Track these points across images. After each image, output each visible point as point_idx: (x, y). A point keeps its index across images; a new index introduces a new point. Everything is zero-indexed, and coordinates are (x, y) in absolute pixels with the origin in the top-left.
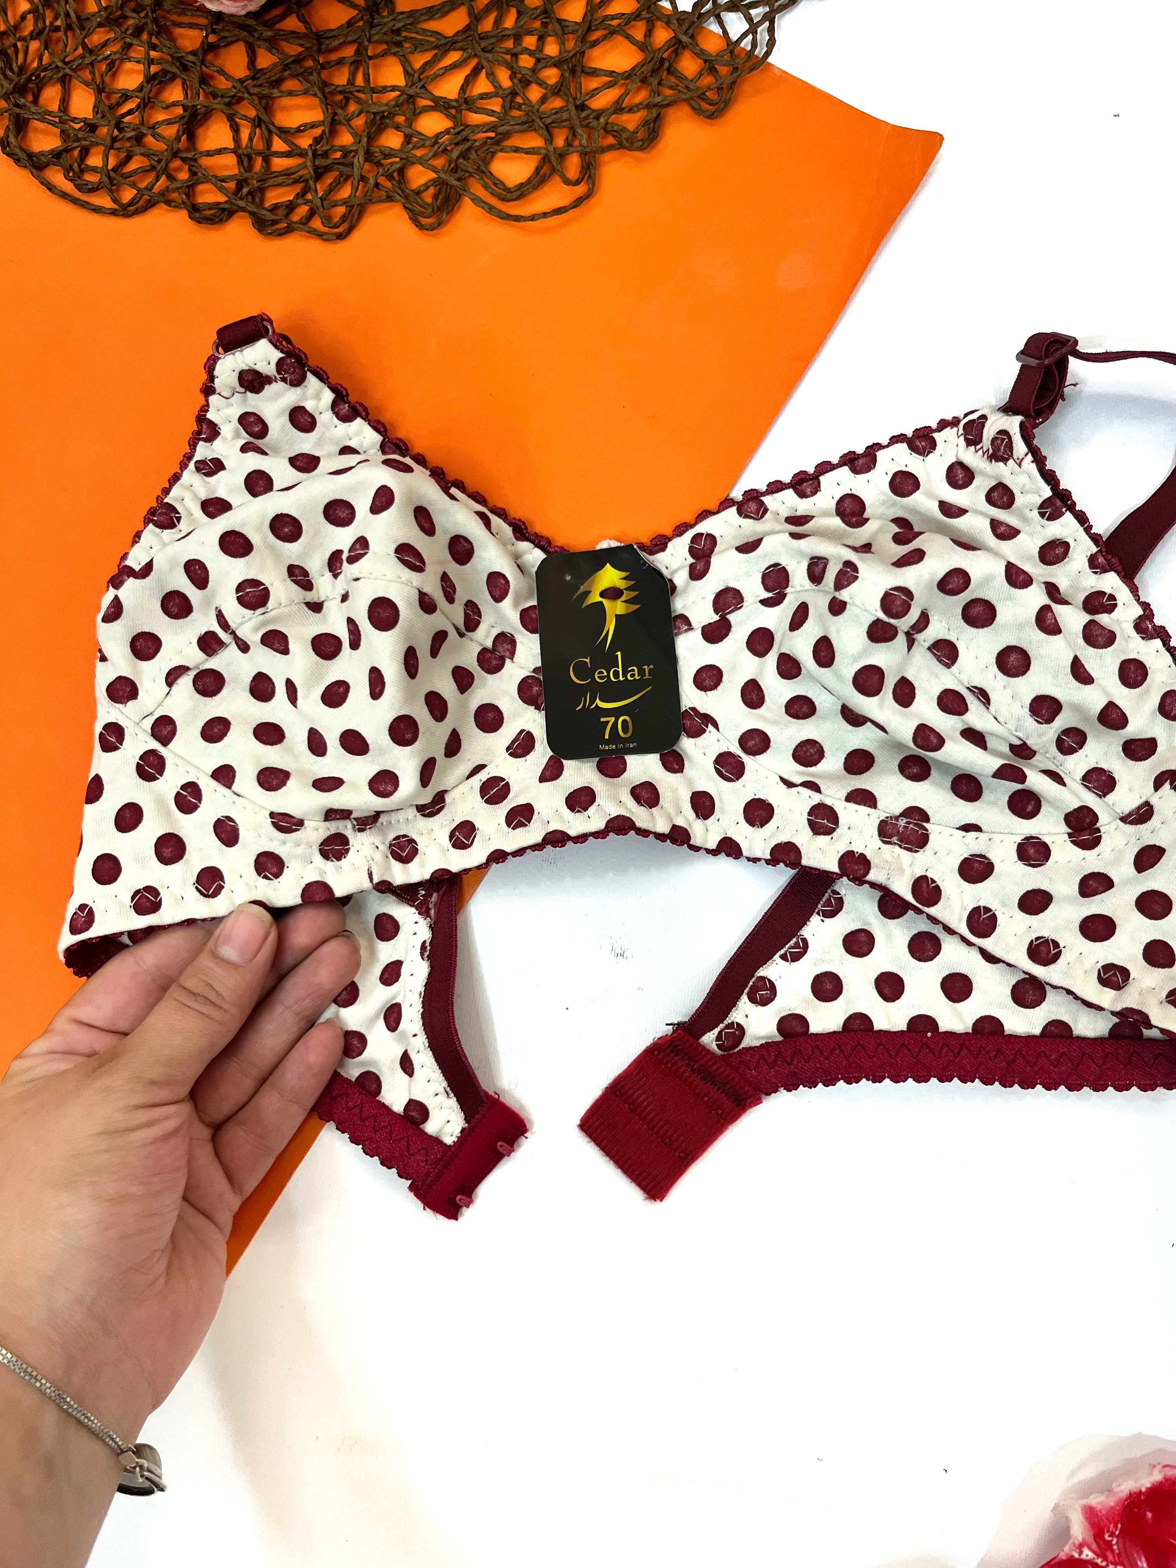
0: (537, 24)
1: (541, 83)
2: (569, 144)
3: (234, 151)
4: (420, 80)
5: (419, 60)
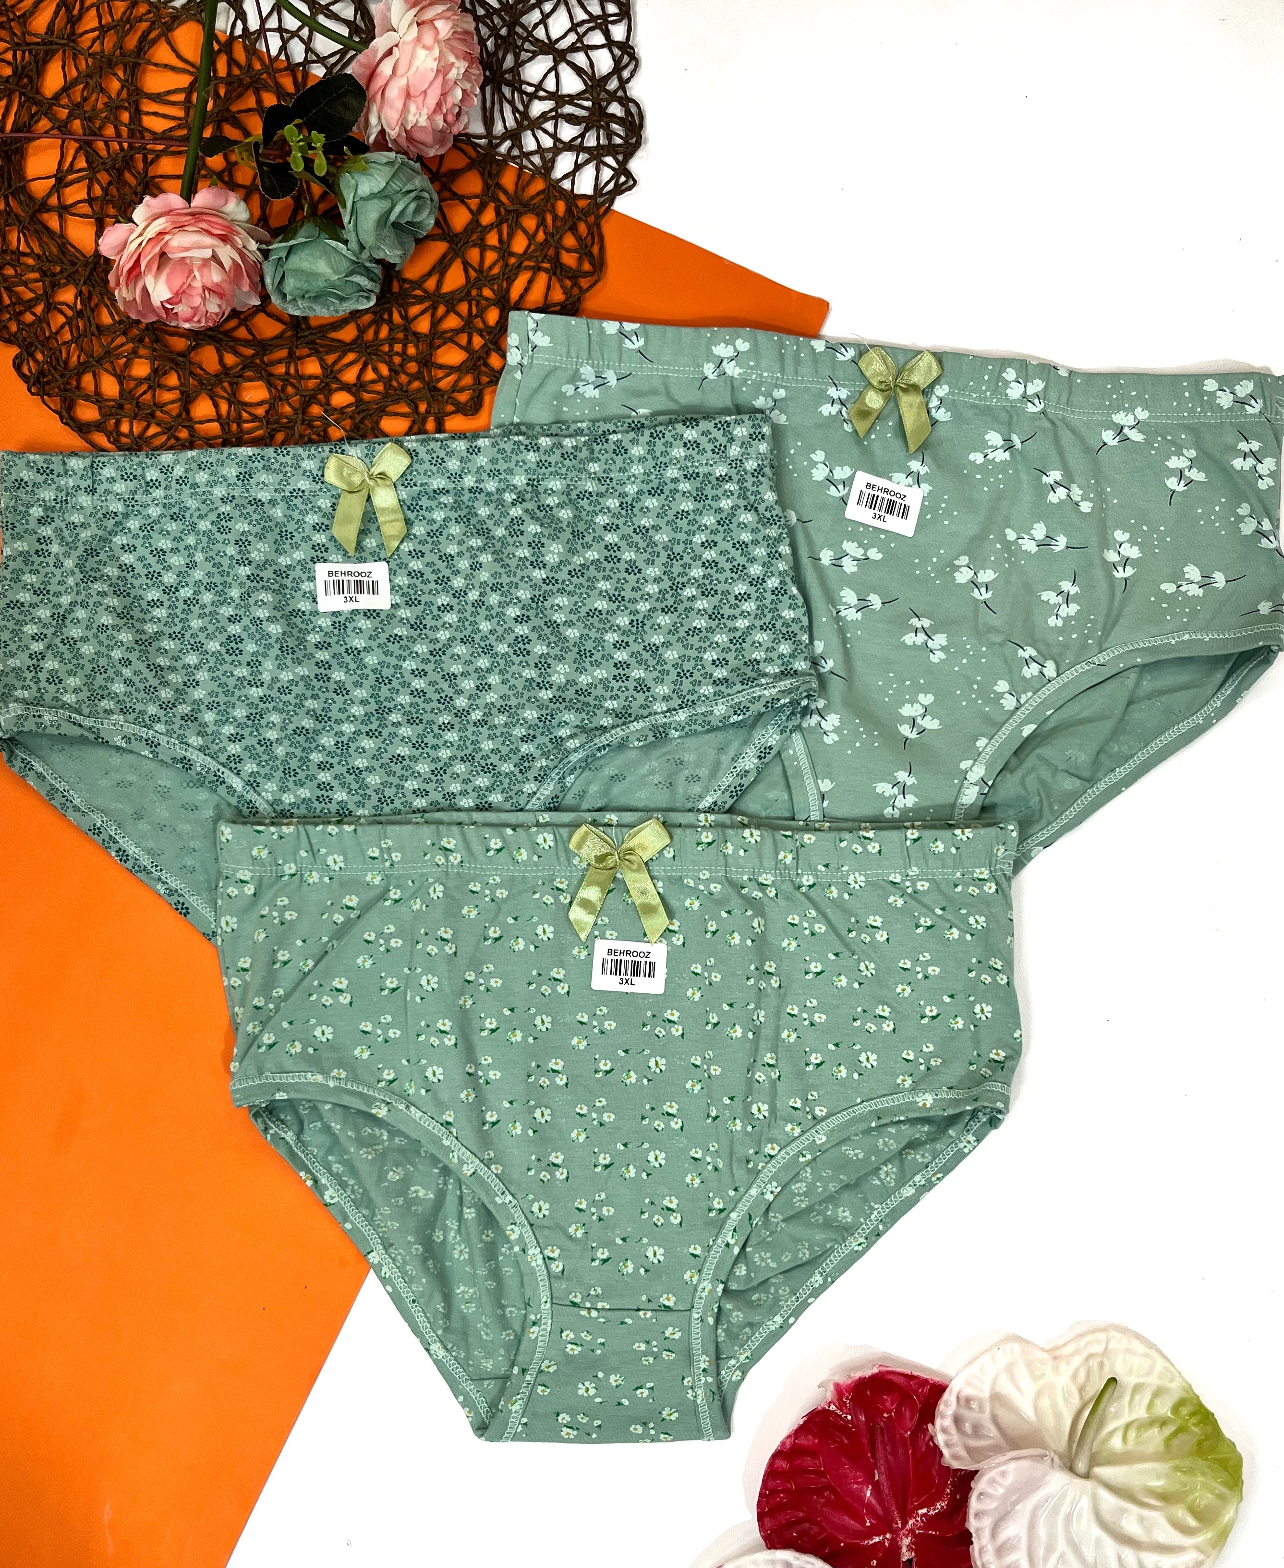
0: (401, 335)
1: (407, 374)
2: (428, 412)
3: (217, 421)
4: (332, 371)
5: (330, 359)
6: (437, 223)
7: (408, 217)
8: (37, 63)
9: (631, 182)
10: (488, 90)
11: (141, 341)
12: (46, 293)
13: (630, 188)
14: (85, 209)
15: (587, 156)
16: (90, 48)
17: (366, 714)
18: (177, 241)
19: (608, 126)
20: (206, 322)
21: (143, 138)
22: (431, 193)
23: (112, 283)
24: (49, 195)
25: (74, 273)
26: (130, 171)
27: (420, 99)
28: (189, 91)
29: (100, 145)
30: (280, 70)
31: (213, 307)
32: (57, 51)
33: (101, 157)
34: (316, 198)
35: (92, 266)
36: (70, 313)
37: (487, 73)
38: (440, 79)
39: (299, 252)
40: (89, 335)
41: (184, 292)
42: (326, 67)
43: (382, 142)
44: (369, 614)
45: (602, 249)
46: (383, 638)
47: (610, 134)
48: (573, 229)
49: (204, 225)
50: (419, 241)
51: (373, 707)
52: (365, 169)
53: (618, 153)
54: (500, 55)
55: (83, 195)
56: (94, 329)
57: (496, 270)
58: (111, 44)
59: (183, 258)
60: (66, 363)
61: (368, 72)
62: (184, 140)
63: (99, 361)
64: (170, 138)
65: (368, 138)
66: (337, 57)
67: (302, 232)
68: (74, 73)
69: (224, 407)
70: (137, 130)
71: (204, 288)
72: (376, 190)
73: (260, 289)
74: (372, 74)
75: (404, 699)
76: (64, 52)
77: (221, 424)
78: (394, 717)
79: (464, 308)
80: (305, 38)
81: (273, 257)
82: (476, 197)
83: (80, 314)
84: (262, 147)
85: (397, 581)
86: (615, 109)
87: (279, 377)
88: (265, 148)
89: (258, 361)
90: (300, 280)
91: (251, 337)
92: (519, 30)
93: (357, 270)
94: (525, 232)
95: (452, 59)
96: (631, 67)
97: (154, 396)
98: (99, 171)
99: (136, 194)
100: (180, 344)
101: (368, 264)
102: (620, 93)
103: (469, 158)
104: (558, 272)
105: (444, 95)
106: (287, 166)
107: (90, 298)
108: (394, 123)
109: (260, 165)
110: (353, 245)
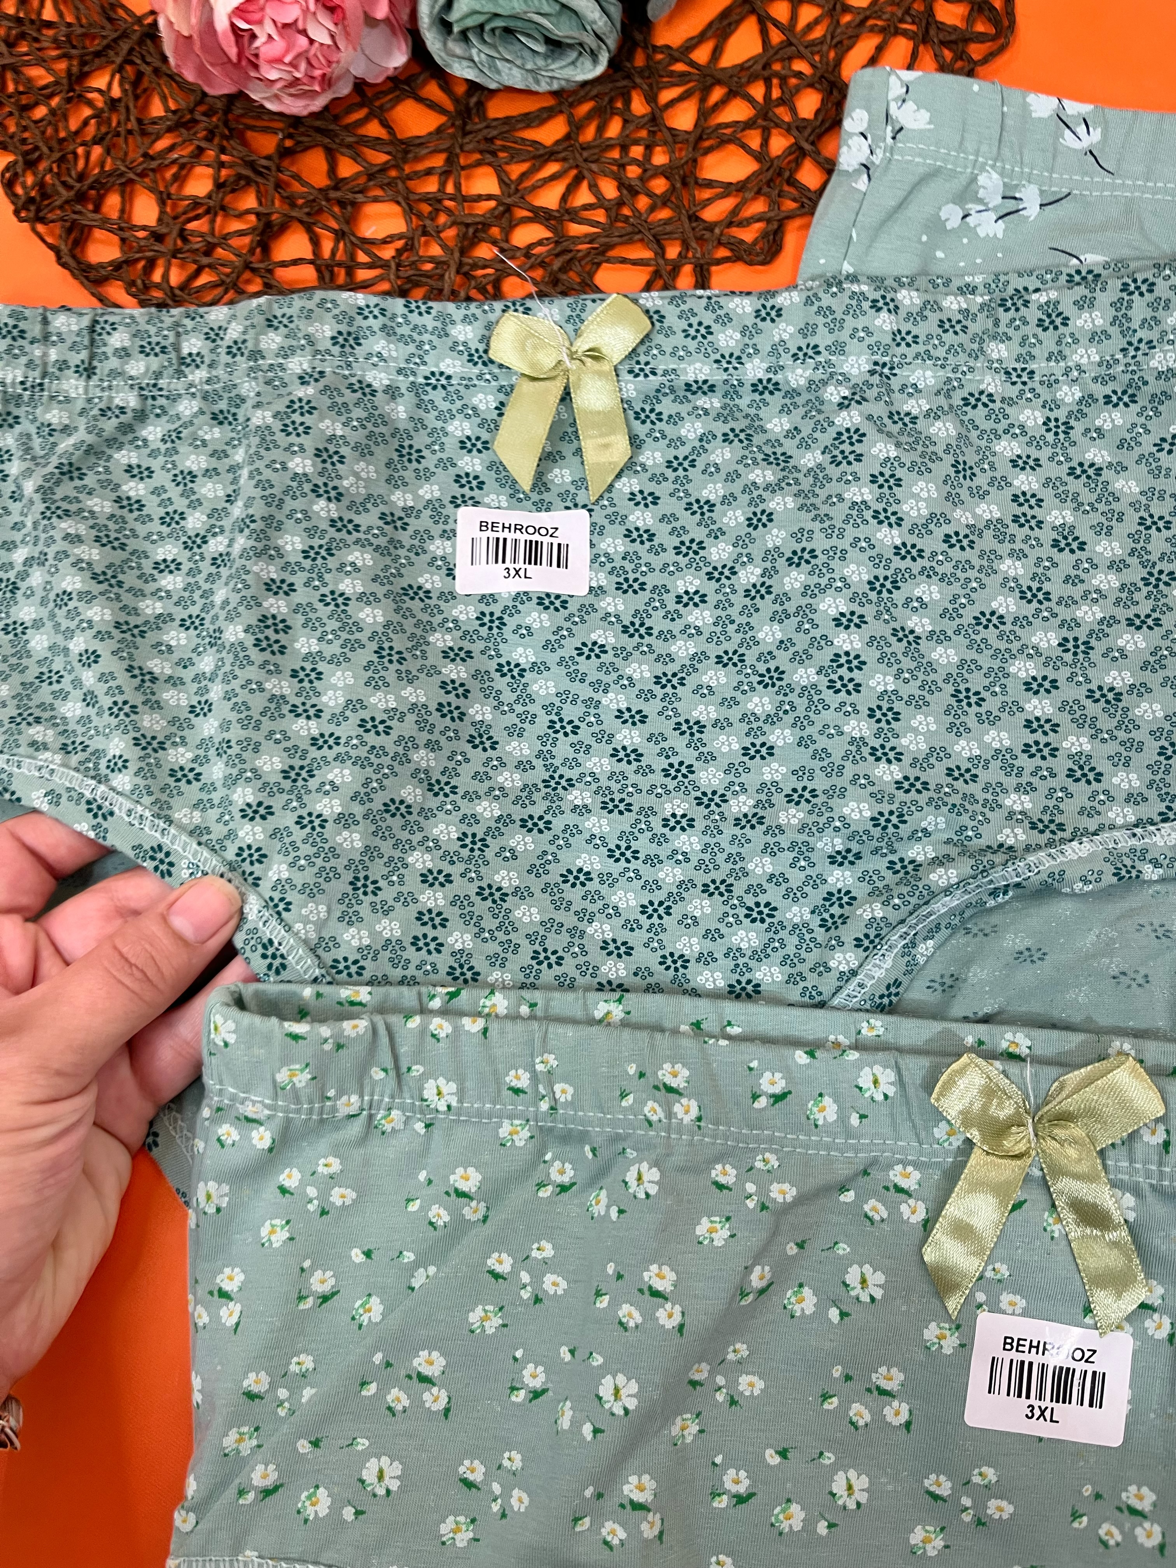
2: (682, 256)
3: (311, 262)
4: (518, 190)
5: (516, 170)
12: (71, 76)
36: (100, 103)
40: (124, 133)
56: (133, 122)
57: (817, 33)
69: (328, 243)
77: (318, 270)
79: (758, 91)
87: (426, 198)
89: (393, 172)
91: (387, 136)
97: (213, 222)
104: (933, 38)
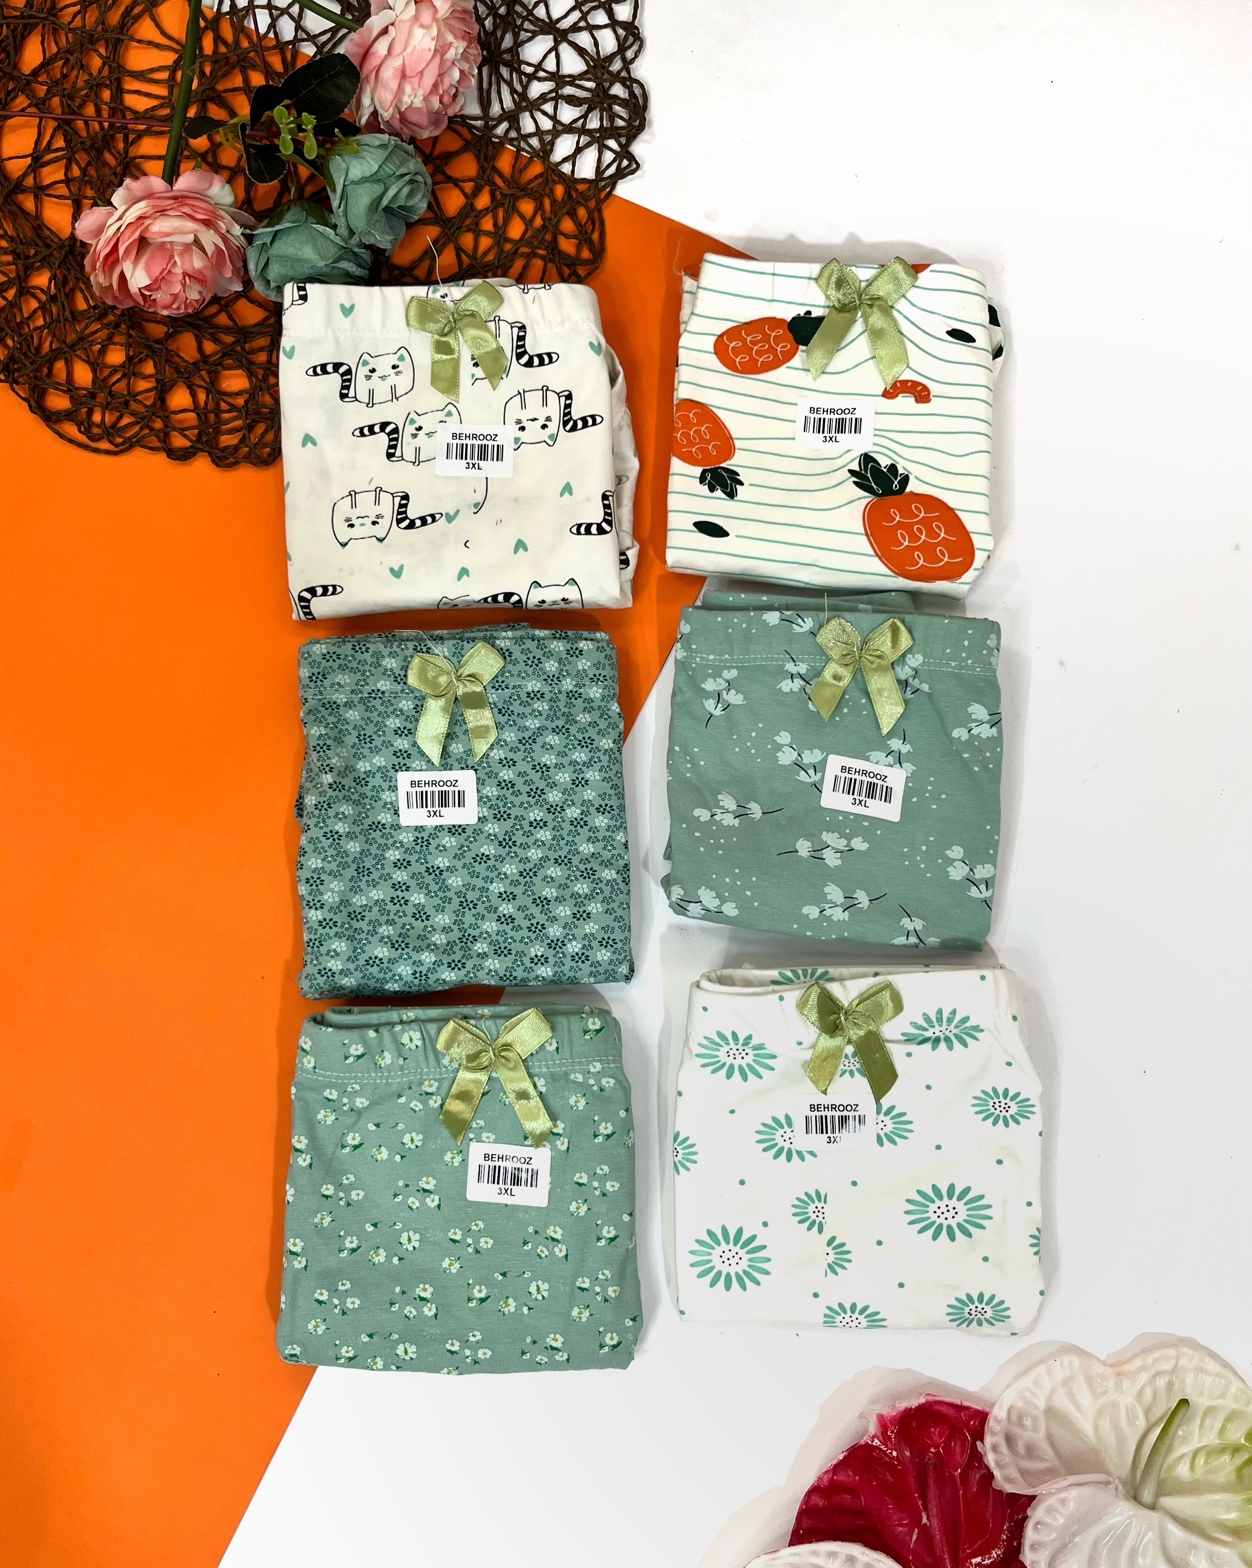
3: (194, 411)
6: (430, 207)
7: (401, 202)
8: (15, 38)
9: (634, 166)
10: (485, 70)
11: (117, 326)
12: (18, 276)
13: (633, 172)
14: (63, 190)
15: (588, 139)
16: (70, 23)
17: (449, 942)
18: (159, 227)
19: (610, 107)
20: (186, 308)
21: (124, 117)
22: (425, 178)
23: (88, 268)
24: (25, 175)
25: (48, 256)
26: (110, 151)
27: (415, 81)
28: (173, 69)
29: (80, 124)
30: (269, 49)
31: (194, 295)
32: (37, 25)
33: (80, 137)
34: (303, 180)
35: (67, 248)
36: (43, 297)
37: (485, 53)
38: (437, 60)
39: (284, 238)
40: (62, 321)
41: (163, 278)
42: (317, 46)
43: (375, 124)
44: (454, 830)
45: (602, 235)
46: (468, 859)
47: (613, 116)
48: (573, 214)
49: (186, 210)
50: (410, 226)
51: (456, 934)
52: (357, 152)
53: (620, 136)
54: (499, 34)
55: (60, 176)
56: (68, 313)
57: (490, 257)
58: (93, 19)
59: (164, 243)
60: (38, 350)
61: (361, 51)
62: (167, 119)
63: (72, 347)
64: (152, 118)
65: (360, 120)
66: (328, 35)
67: (289, 216)
68: (54, 49)
69: (202, 397)
70: (118, 108)
71: (185, 274)
72: (368, 174)
73: (242, 274)
74: (366, 54)
75: (490, 926)
76: (43, 27)
77: (198, 414)
78: (480, 947)
80: (296, 16)
81: (258, 242)
82: (470, 180)
83: (53, 299)
84: (248, 128)
85: (485, 792)
86: (618, 90)
88: (252, 129)
89: (239, 348)
90: (285, 266)
91: (230, 323)
92: (518, 8)
93: (345, 256)
94: (522, 217)
95: (450, 38)
96: (635, 48)
97: (129, 384)
98: (76, 152)
99: (115, 174)
100: (158, 331)
101: (356, 250)
102: (624, 74)
103: (465, 140)
104: (557, 260)
105: (441, 75)
106: (276, 148)
107: (65, 281)
108: (387, 104)
109: (247, 147)
110: (343, 230)
